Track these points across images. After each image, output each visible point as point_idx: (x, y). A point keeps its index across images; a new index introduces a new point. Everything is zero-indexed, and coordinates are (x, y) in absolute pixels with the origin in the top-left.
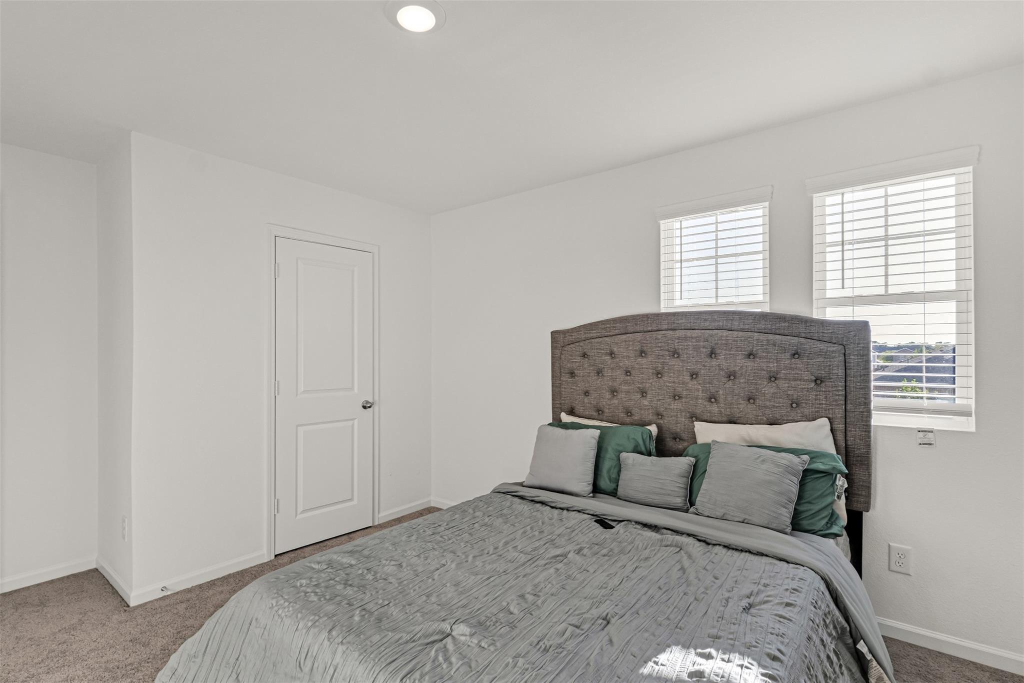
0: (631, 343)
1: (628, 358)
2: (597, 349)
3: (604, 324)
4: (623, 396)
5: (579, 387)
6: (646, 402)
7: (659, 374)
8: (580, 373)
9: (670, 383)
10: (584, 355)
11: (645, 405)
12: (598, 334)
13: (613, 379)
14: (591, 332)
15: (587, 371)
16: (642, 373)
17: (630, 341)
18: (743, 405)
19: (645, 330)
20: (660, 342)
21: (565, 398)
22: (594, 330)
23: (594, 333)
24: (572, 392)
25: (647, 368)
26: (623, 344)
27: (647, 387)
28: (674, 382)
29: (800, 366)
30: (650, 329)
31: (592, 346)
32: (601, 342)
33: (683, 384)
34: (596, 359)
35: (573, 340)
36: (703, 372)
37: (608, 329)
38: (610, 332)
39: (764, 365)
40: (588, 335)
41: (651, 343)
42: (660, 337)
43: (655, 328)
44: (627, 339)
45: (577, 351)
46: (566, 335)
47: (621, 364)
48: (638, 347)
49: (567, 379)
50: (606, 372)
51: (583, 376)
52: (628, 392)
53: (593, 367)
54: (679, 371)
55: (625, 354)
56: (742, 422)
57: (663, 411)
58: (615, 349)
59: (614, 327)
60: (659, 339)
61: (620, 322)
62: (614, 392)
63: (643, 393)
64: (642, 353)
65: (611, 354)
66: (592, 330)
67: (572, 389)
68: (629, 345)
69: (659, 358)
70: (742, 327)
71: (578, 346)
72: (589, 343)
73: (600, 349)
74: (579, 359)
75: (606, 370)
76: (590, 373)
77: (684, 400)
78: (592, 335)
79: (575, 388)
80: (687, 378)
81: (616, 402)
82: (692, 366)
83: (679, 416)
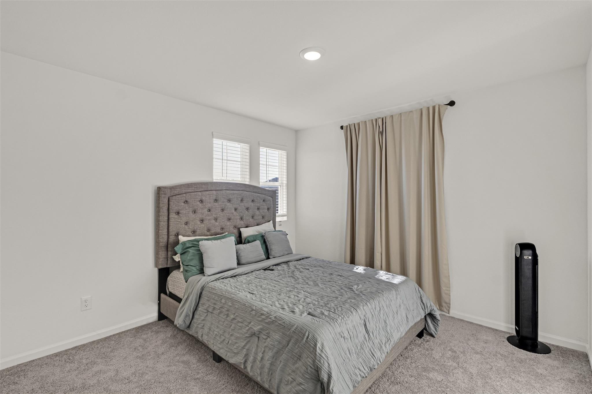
0: (211, 196)
1: (210, 202)
2: (194, 198)
3: (196, 185)
4: (207, 222)
5: (183, 220)
6: (217, 224)
7: (223, 210)
8: (183, 212)
9: (227, 213)
10: (186, 202)
11: (217, 225)
12: (193, 190)
13: (203, 214)
14: (189, 189)
15: (188, 211)
16: (216, 210)
17: (211, 195)
18: (251, 220)
19: (216, 189)
20: (224, 196)
21: (173, 227)
22: (190, 188)
23: (191, 190)
24: (178, 223)
25: (218, 207)
26: (208, 196)
27: (218, 216)
28: (229, 213)
29: (265, 204)
30: (218, 189)
31: (191, 197)
32: (196, 195)
33: (232, 213)
34: (193, 204)
35: (177, 193)
36: (239, 208)
37: (198, 188)
38: (199, 189)
39: (257, 204)
40: (187, 190)
41: (220, 195)
42: (224, 193)
43: (220, 189)
44: (210, 194)
45: (182, 199)
46: (172, 190)
47: (206, 206)
48: (214, 198)
49: (174, 216)
50: (198, 211)
51: (185, 214)
52: (210, 220)
53: (191, 208)
54: (231, 208)
55: (208, 201)
56: (251, 226)
57: (224, 226)
58: (204, 198)
59: (201, 187)
60: (223, 194)
61: (205, 185)
62: (202, 221)
63: (216, 219)
64: (216, 200)
65: (201, 201)
66: (189, 188)
67: (178, 221)
68: (210, 196)
69: (224, 203)
70: (249, 190)
71: (182, 196)
72: (189, 195)
73: (196, 198)
74: (183, 204)
75: (198, 209)
76: (189, 211)
77: (232, 220)
78: (189, 190)
79: (180, 221)
80: (233, 211)
81: (204, 225)
82: (235, 206)
83: (230, 227)
